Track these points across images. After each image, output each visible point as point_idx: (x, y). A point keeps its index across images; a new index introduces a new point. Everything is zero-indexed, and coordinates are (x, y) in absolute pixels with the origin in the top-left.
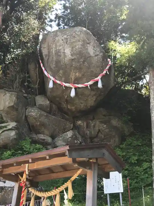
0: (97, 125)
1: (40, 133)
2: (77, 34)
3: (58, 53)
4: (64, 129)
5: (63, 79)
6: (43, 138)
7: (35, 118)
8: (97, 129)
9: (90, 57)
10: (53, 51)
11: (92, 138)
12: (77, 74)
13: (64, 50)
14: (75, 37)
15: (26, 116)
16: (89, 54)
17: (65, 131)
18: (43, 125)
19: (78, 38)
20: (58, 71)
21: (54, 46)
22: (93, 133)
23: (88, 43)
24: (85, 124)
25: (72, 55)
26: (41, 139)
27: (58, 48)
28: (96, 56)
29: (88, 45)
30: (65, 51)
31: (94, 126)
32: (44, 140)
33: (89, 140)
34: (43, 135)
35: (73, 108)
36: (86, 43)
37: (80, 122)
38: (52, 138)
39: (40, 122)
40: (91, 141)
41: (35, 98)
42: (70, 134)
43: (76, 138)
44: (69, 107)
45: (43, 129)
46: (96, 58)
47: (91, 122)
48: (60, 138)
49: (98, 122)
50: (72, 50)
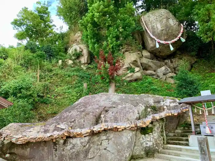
3: (153, 28)
6: (151, 72)
7: (146, 64)
9: (172, 26)
10: (150, 27)
11: (175, 68)
12: (165, 37)
13: (156, 25)
14: (161, 16)
15: (141, 63)
16: (170, 25)
17: (160, 67)
18: (150, 66)
19: (163, 17)
21: (150, 24)
22: (175, 65)
23: (169, 18)
24: (169, 61)
25: (161, 28)
26: (150, 73)
27: (152, 25)
28: (174, 25)
29: (169, 19)
31: (175, 62)
32: (151, 73)
33: (173, 69)
34: (150, 71)
35: (163, 54)
36: (168, 19)
37: (166, 61)
38: (155, 71)
39: (149, 65)
40: (174, 70)
41: (142, 53)
42: (163, 68)
43: (168, 70)
44: (161, 54)
45: (150, 68)
46: (175, 26)
47: (172, 60)
48: (159, 71)
49: (177, 59)
50: (161, 25)
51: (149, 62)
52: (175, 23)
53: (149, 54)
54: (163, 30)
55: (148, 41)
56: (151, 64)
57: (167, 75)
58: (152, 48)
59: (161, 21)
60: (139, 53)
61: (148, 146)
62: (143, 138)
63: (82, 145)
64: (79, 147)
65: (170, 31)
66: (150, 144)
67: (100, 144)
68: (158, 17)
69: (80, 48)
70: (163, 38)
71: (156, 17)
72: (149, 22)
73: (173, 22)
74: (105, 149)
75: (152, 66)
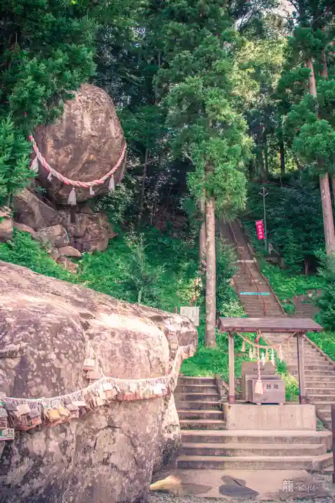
0: (84, 222)
1: (23, 223)
2: (102, 102)
3: (71, 118)
4: (51, 222)
5: (70, 157)
6: (27, 230)
7: (25, 203)
8: (84, 226)
9: (112, 138)
11: (76, 237)
12: (92, 156)
13: (82, 118)
14: (98, 104)
16: (111, 133)
17: (51, 224)
18: (32, 213)
19: (101, 107)
20: (67, 144)
23: (111, 118)
24: (69, 216)
25: (92, 129)
27: (72, 111)
28: (116, 138)
29: (110, 120)
30: (84, 121)
31: (81, 222)
32: (29, 233)
33: (73, 239)
34: (25, 226)
36: (109, 117)
37: (63, 213)
38: (35, 230)
39: (30, 209)
42: (57, 230)
43: (66, 238)
44: (60, 192)
45: (29, 218)
46: (117, 141)
47: (77, 215)
48: (44, 233)
49: (86, 218)
50: (93, 123)
51: (34, 200)
52: (117, 135)
54: (93, 136)
56: (36, 209)
57: (60, 249)
59: (94, 113)
61: (172, 437)
65: (106, 147)
68: (90, 101)
71: (86, 98)
73: (115, 130)
74: (105, 462)
75: (36, 213)
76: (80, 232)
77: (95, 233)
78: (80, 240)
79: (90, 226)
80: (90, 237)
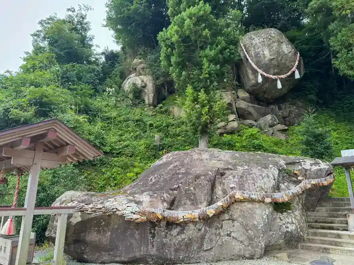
0: (287, 107)
1: (247, 119)
2: (273, 37)
3: (257, 54)
7: (244, 109)
8: (288, 110)
9: (285, 54)
10: (253, 53)
11: (284, 118)
12: (276, 70)
13: (263, 51)
14: (270, 39)
15: (236, 108)
16: (284, 52)
17: (264, 115)
18: (250, 114)
19: (273, 40)
21: (252, 49)
22: (284, 113)
23: (282, 43)
24: (277, 107)
25: (270, 56)
26: (249, 124)
27: (256, 51)
29: (282, 44)
30: (265, 53)
31: (285, 108)
32: (251, 124)
33: (282, 120)
34: (249, 121)
35: (269, 96)
36: (280, 43)
37: (272, 106)
38: (256, 121)
39: (248, 111)
40: (284, 120)
41: (237, 92)
42: (269, 117)
43: (275, 120)
44: (265, 96)
45: (250, 116)
46: (290, 54)
47: (281, 105)
48: (262, 121)
49: (287, 104)
50: (270, 51)
51: (248, 106)
52: (289, 51)
53: (247, 95)
54: (272, 59)
55: (247, 75)
56: (251, 110)
57: (273, 127)
58: (253, 86)
59: (269, 45)
60: (233, 92)
61: (289, 230)
62: (280, 218)
63: (195, 228)
64: (191, 232)
65: (283, 62)
66: (292, 228)
67: (220, 226)
68: (265, 40)
69: (143, 81)
70: (272, 71)
71: (262, 39)
72: (251, 47)
73: (287, 48)
74: (229, 235)
75: (252, 112)
76: (286, 114)
77: (296, 112)
78: (287, 119)
79: (292, 109)
80: (293, 115)
